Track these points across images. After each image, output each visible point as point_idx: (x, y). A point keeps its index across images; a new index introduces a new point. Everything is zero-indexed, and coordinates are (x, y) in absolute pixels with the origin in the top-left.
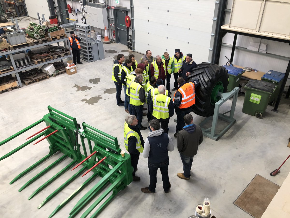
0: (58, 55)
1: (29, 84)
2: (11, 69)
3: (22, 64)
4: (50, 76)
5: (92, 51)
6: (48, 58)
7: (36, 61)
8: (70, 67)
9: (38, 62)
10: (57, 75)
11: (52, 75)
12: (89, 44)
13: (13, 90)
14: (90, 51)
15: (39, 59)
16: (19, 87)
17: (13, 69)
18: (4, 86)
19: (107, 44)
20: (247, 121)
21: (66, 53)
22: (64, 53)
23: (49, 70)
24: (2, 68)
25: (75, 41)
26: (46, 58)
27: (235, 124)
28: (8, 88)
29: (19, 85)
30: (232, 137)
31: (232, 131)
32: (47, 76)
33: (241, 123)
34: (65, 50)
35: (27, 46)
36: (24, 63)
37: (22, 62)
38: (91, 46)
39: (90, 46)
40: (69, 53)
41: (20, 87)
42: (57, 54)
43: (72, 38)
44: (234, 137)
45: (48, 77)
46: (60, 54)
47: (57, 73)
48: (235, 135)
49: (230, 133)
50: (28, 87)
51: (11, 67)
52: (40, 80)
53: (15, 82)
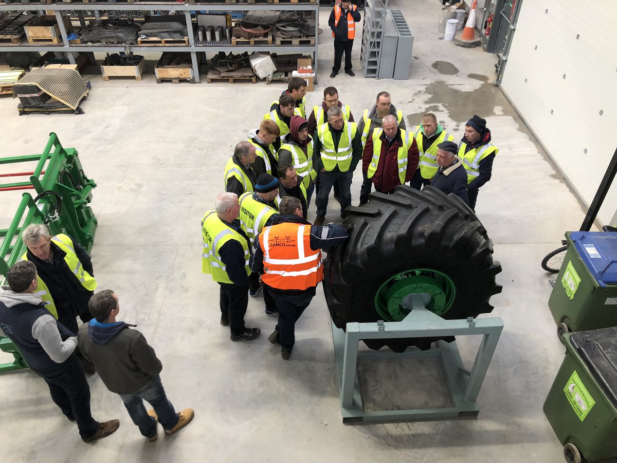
0: (283, 38)
1: (213, 81)
2: (184, 42)
3: (209, 38)
4: (258, 79)
5: (378, 52)
6: (261, 39)
7: (234, 39)
8: (300, 74)
9: (237, 43)
10: (273, 81)
11: (264, 79)
12: (376, 34)
13: (181, 84)
14: (374, 50)
15: (243, 37)
16: (192, 81)
17: (187, 42)
18: (167, 71)
19: (463, 46)
20: (518, 442)
21: (304, 39)
22: (300, 40)
23: (258, 65)
24: (168, 36)
25: (346, 19)
26: (257, 39)
27: (459, 421)
28: (173, 77)
29: (194, 78)
30: (396, 448)
31: (427, 432)
32: (251, 77)
33: (486, 431)
34: (304, 34)
35: (222, 3)
36: (213, 38)
37: (208, 34)
38: (379, 40)
39: (376, 40)
40: (312, 42)
41: (195, 83)
42: (284, 36)
43: (343, 10)
44: (404, 452)
45: (254, 79)
46: (291, 38)
47: (275, 78)
48: (415, 450)
49: (411, 432)
50: (210, 86)
51: (186, 39)
52: (236, 81)
53: (187, 69)
